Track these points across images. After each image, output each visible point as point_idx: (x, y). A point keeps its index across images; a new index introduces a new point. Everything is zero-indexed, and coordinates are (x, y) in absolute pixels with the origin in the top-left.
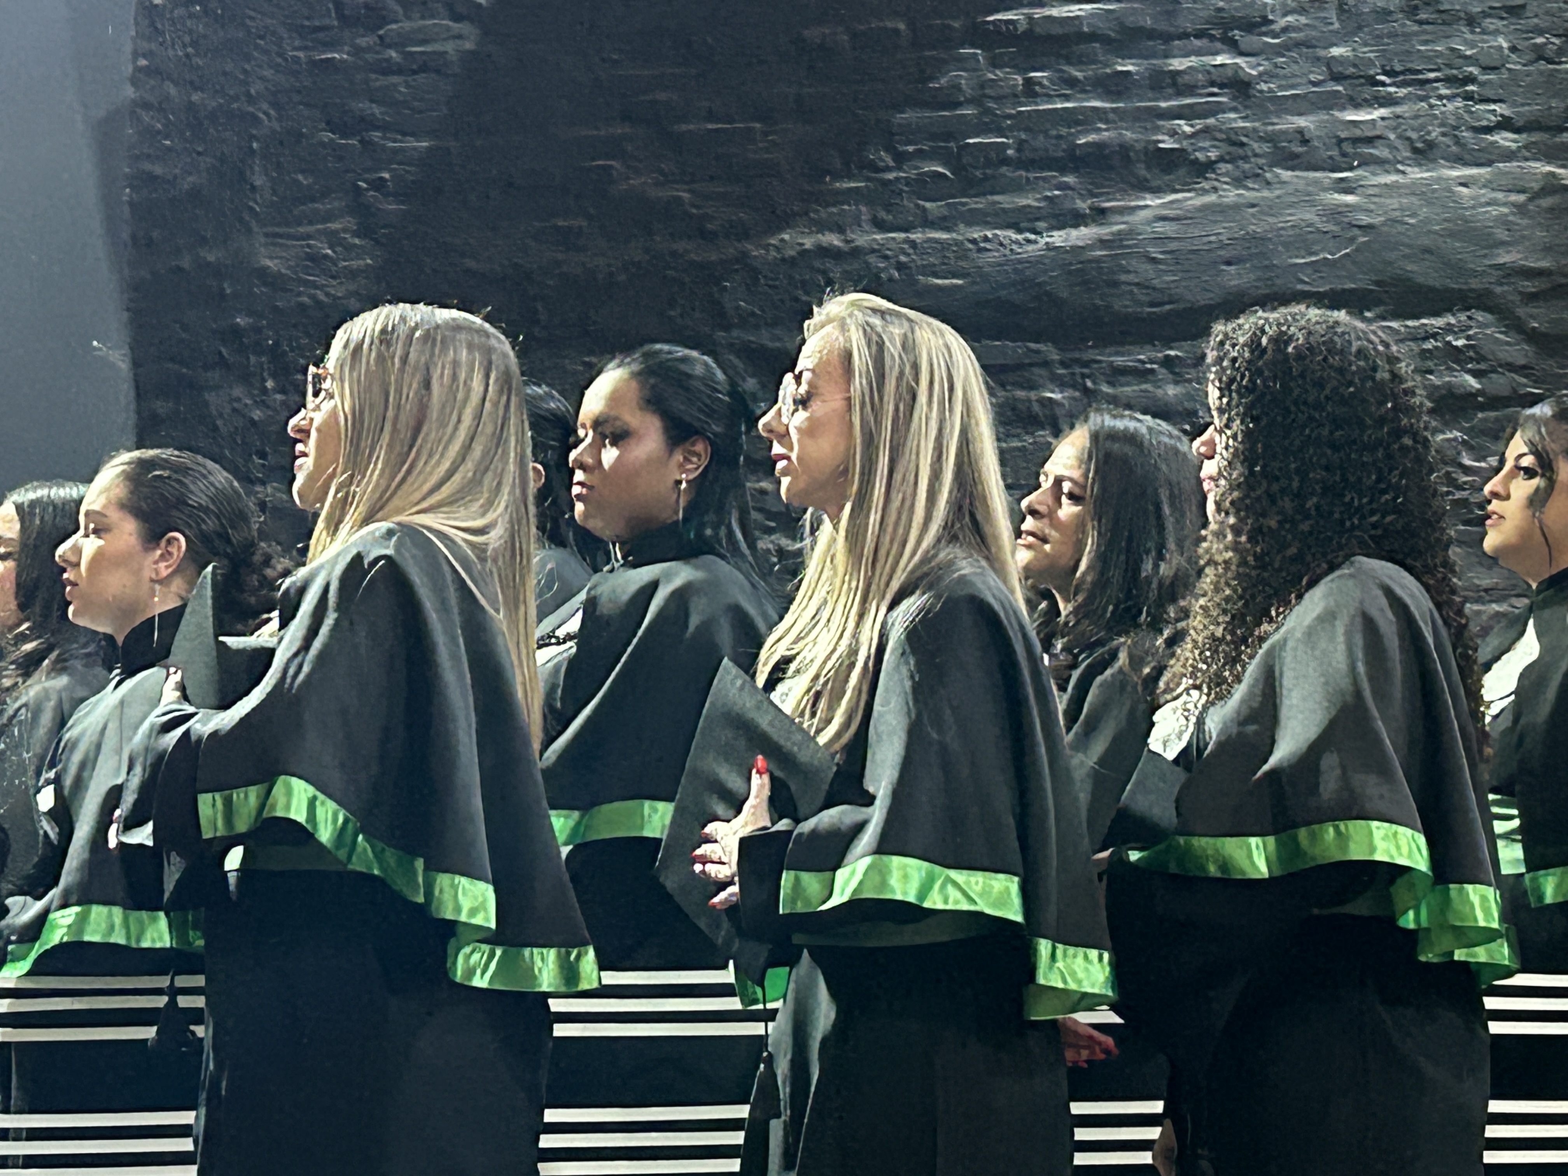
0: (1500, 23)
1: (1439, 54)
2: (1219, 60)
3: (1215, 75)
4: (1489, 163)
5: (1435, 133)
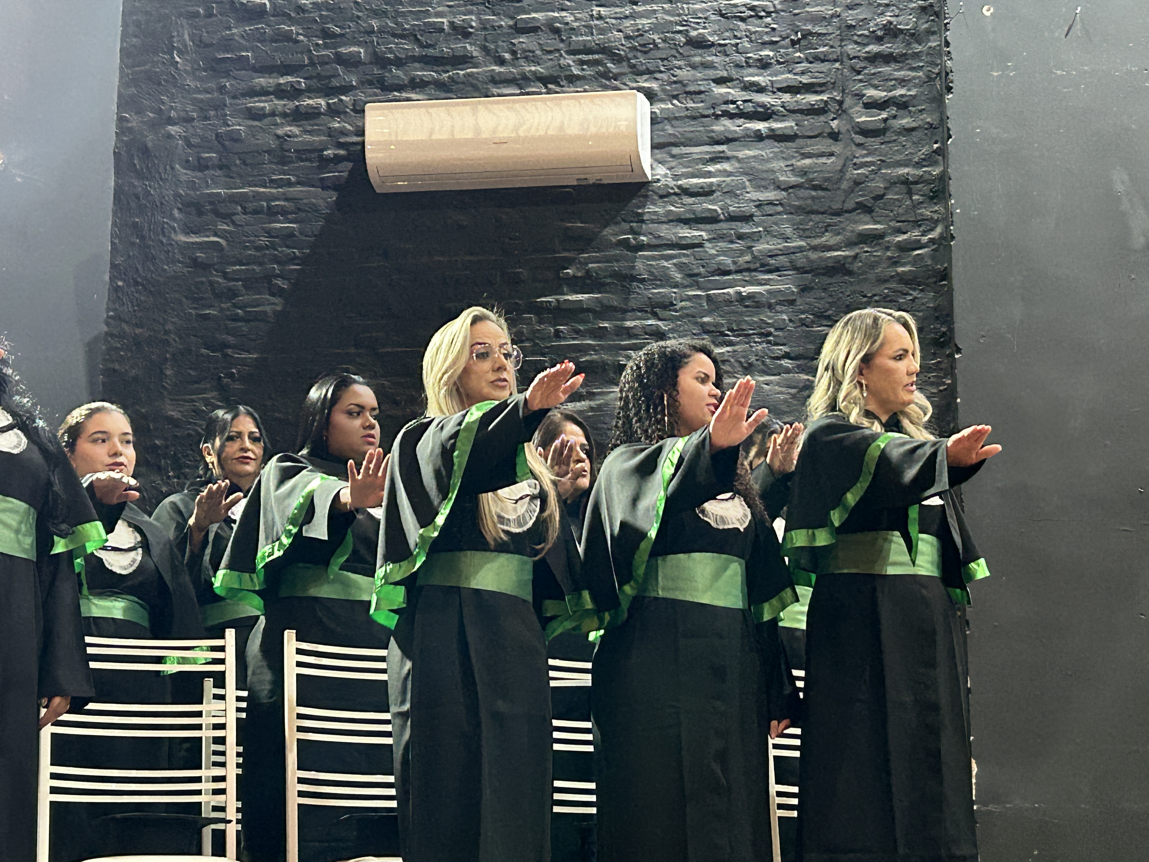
0: (784, 308)
1: (756, 322)
2: (650, 322)
3: (648, 329)
4: (779, 374)
5: (753, 359)
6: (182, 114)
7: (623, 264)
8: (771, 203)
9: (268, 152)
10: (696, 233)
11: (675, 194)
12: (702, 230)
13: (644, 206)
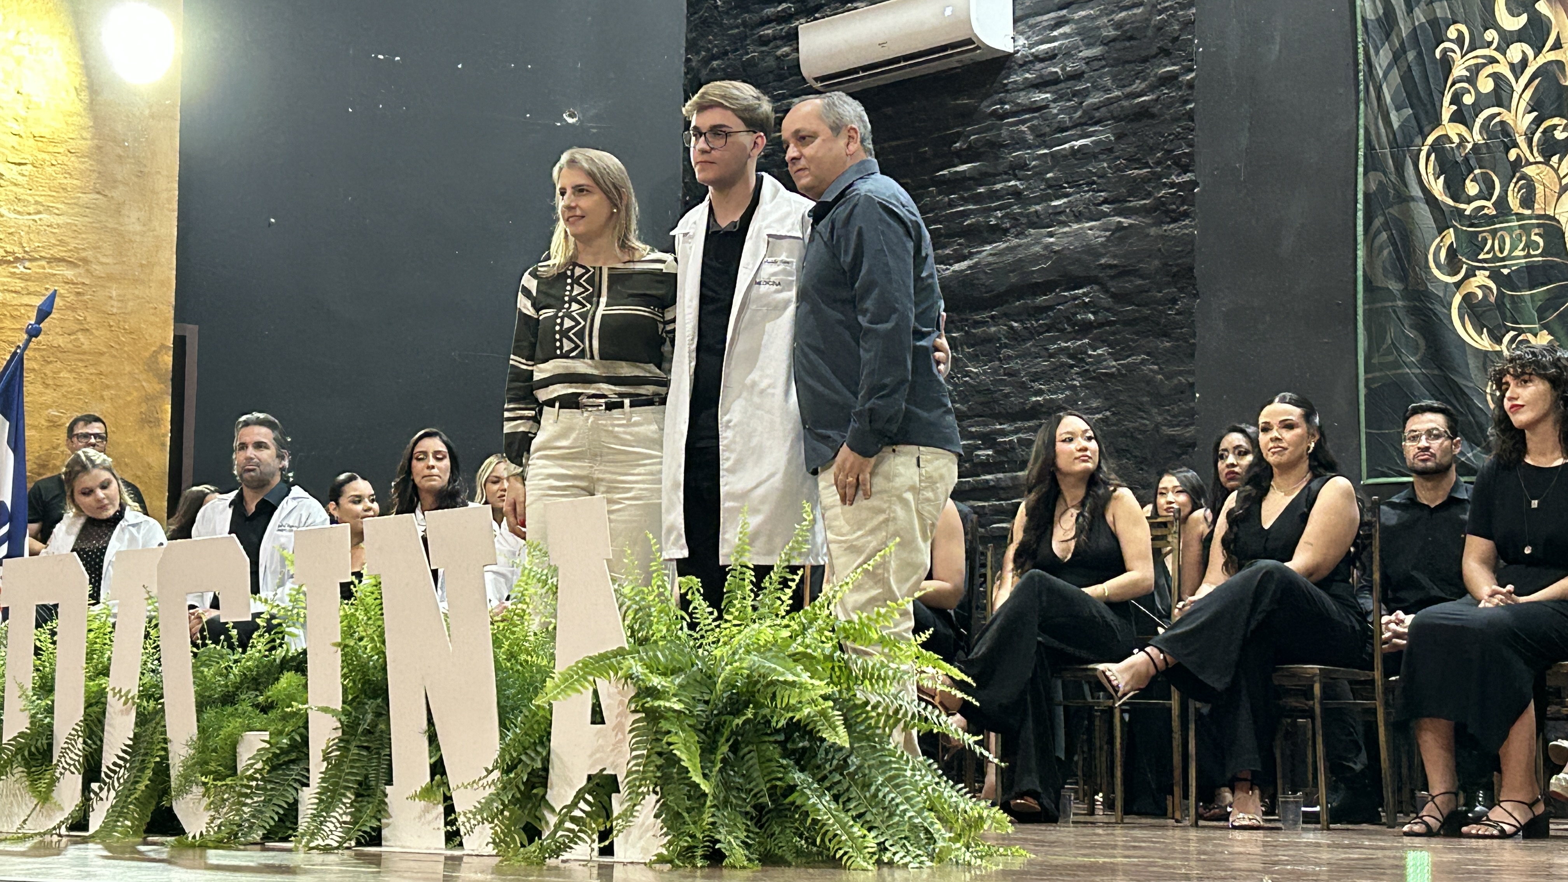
0: (1105, 156)
3: (1010, 190)
4: (1099, 219)
5: (1082, 208)
6: (722, 50)
7: (994, 132)
8: (1095, 59)
9: (771, 72)
10: (1043, 96)
11: (1031, 62)
12: (1046, 92)
13: (1007, 78)
